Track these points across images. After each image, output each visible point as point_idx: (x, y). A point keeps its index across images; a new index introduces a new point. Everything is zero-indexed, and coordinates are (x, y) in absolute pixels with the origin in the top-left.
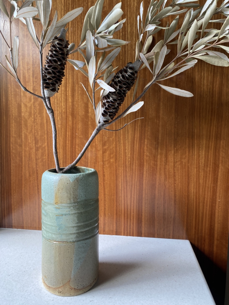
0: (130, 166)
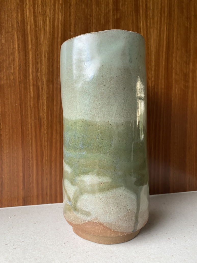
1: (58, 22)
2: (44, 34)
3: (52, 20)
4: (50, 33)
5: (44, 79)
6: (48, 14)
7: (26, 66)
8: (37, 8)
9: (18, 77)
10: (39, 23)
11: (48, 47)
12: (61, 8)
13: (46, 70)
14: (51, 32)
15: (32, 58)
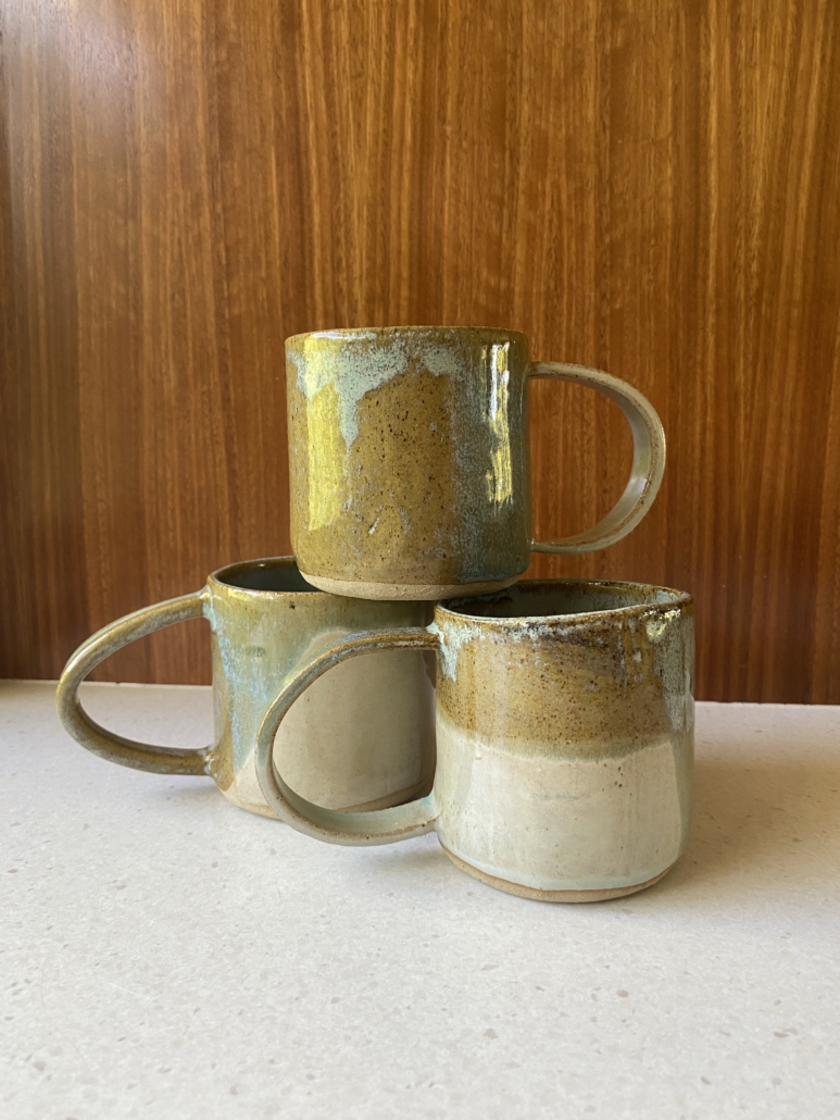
0: (758, 306)
1: (403, 95)
2: (358, 141)
3: (383, 92)
4: (376, 136)
5: (359, 292)
6: (370, 72)
7: (302, 253)
8: (335, 59)
9: (279, 292)
10: (343, 106)
11: (371, 186)
12: (411, 43)
13: (364, 261)
14: (378, 133)
15: (321, 227)
